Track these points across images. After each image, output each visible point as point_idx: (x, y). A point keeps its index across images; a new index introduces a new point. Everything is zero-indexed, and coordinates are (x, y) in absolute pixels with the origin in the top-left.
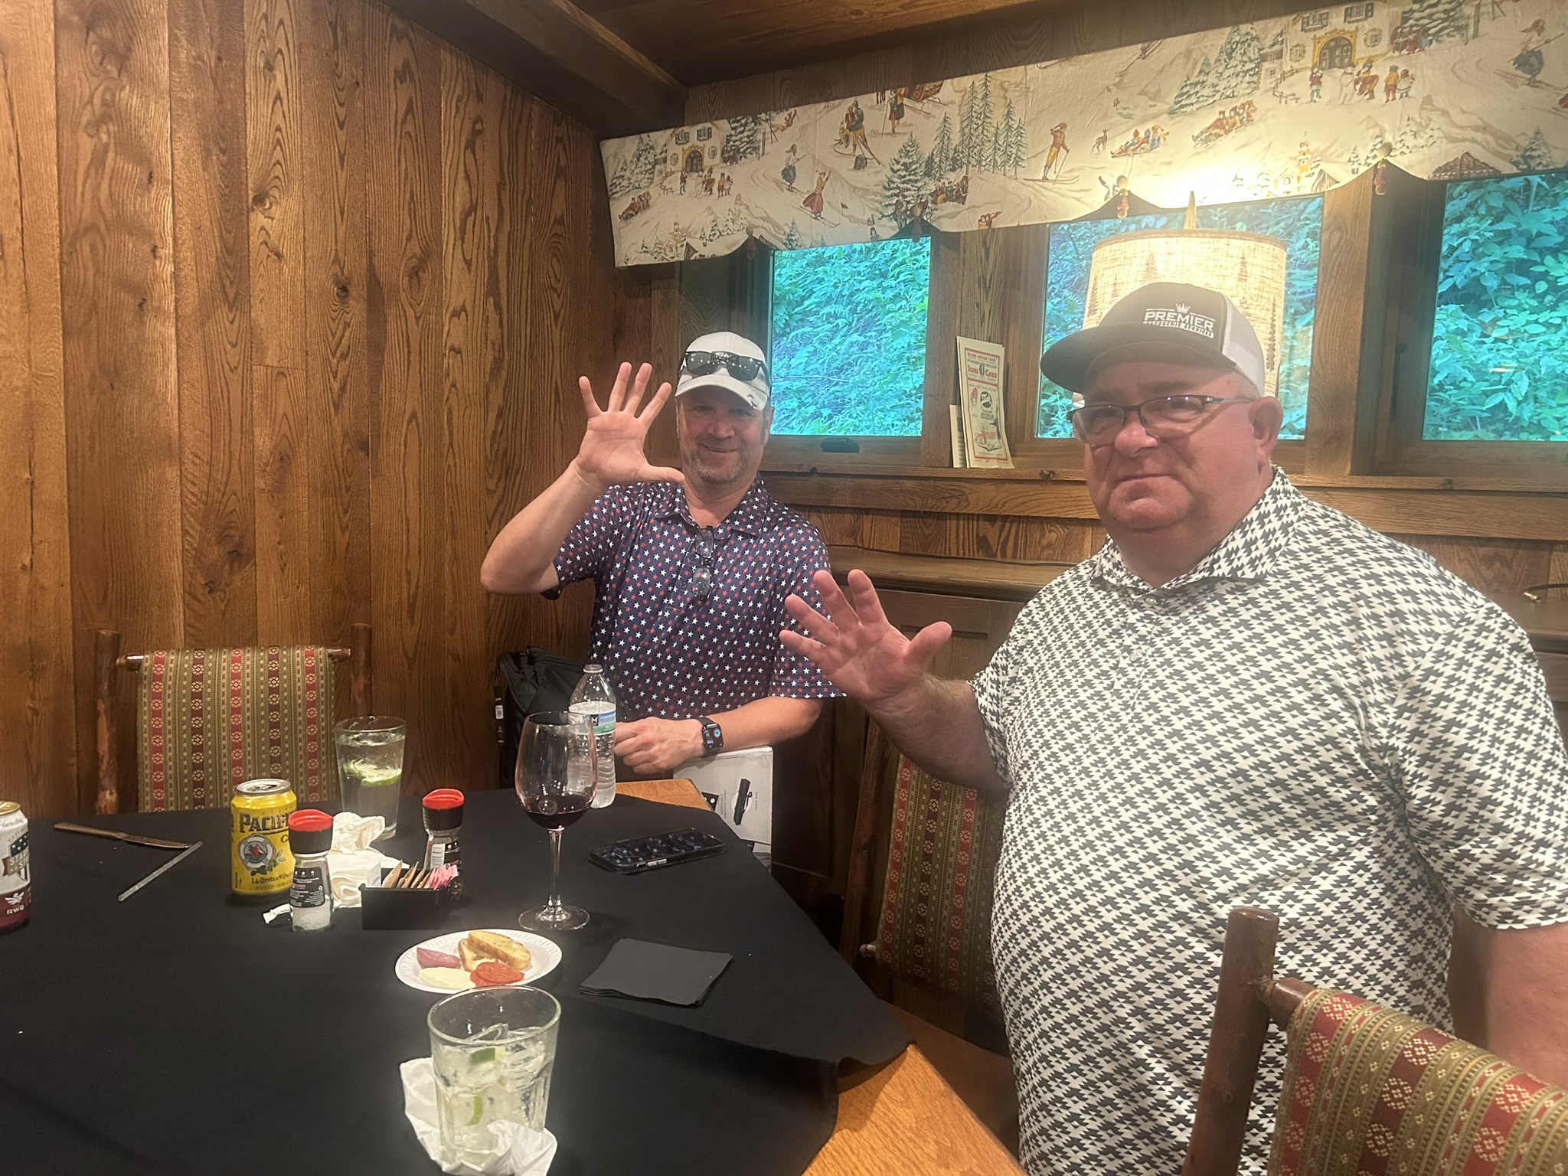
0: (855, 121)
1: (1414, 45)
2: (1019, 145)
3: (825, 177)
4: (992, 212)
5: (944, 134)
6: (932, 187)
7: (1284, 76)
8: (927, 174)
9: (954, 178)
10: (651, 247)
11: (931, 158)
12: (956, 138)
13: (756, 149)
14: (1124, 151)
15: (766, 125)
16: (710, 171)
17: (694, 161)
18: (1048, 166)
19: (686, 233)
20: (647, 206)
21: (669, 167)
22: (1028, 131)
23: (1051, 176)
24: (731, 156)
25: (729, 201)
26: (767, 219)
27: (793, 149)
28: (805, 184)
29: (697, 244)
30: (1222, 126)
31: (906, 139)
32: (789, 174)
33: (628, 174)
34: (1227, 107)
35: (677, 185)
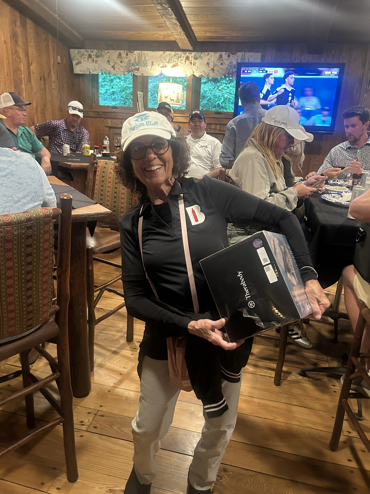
0: (120, 55)
1: (196, 59)
2: (147, 63)
3: (115, 63)
4: (143, 73)
5: (135, 60)
6: (134, 68)
7: (182, 60)
8: (133, 65)
9: (137, 67)
10: (82, 70)
11: (133, 63)
12: (137, 61)
13: (102, 56)
14: (162, 67)
15: (104, 52)
16: (93, 58)
17: (90, 56)
18: (151, 67)
19: (89, 69)
20: (81, 63)
21: (85, 56)
22: (148, 61)
23: (152, 69)
24: (97, 56)
25: (98, 65)
26: (105, 69)
27: (109, 57)
28: (112, 64)
29: (91, 71)
30: (174, 66)
31: (129, 59)
32: (109, 61)
33: (76, 56)
34: (175, 63)
35: (87, 60)
